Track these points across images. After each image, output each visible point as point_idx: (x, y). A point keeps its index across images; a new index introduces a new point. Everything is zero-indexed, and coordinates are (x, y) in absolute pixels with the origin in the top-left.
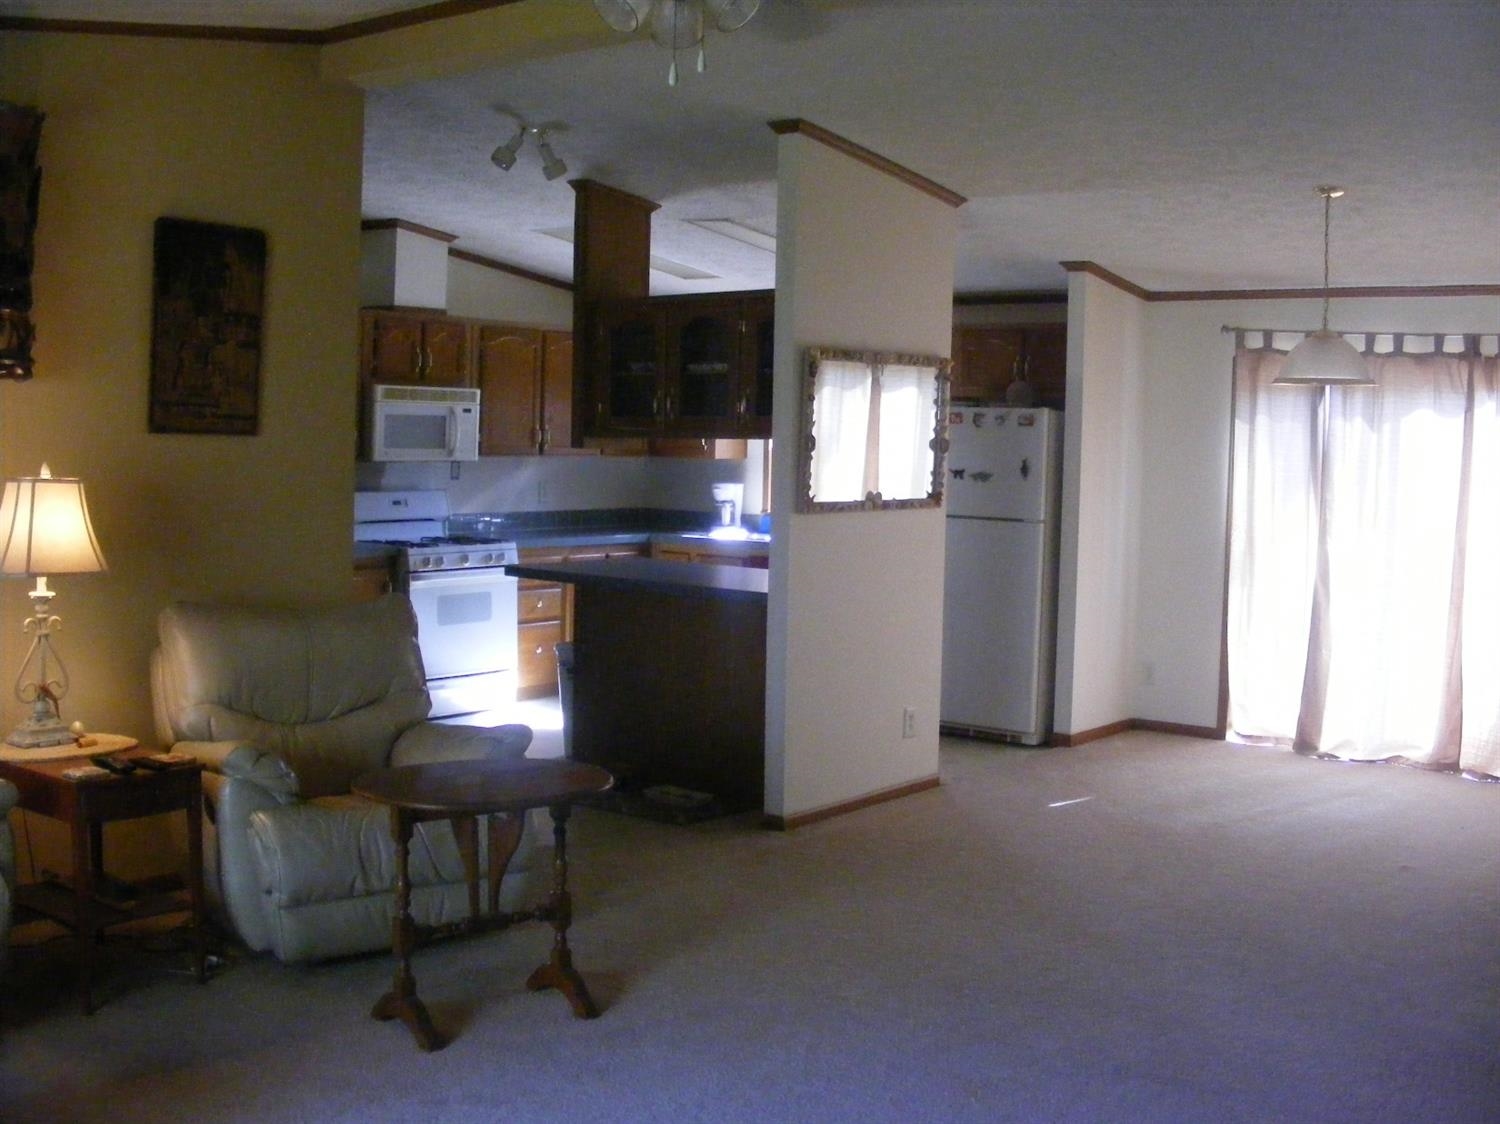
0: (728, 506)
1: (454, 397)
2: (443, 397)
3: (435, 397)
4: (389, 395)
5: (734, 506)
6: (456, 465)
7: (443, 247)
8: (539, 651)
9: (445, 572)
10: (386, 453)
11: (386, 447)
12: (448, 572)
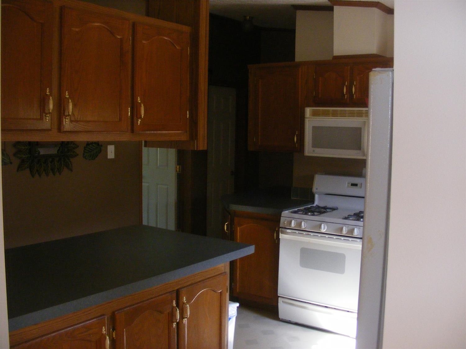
2: (359, 114)
4: (316, 114)
9: (307, 233)
10: (314, 151)
11: (312, 147)
12: (310, 233)
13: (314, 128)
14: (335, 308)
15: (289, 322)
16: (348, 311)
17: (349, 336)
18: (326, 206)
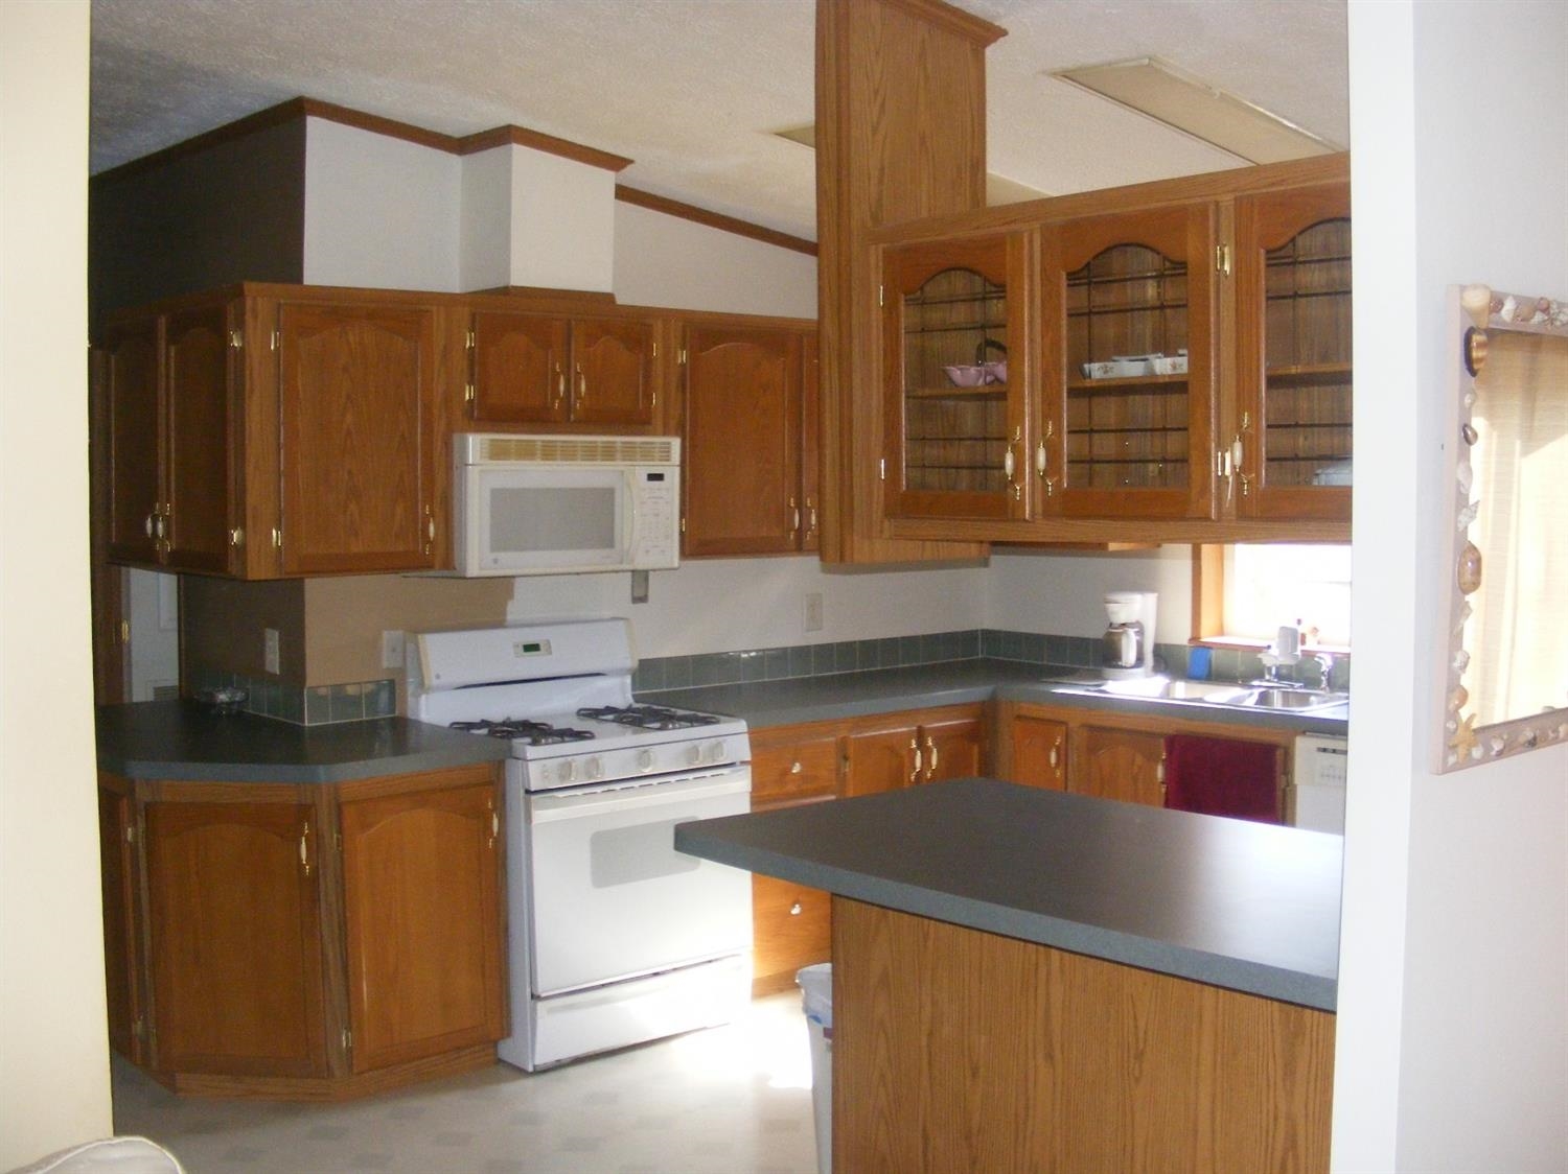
0: (1131, 632)
1: (629, 453)
2: (609, 453)
3: (591, 453)
4: (498, 453)
5: (1141, 633)
6: (641, 578)
7: (607, 179)
8: (796, 910)
9: (606, 788)
10: (496, 561)
11: (493, 549)
12: (612, 787)
13: (497, 494)
14: (675, 969)
15: (558, 1064)
16: (710, 962)
17: (705, 1028)
18: (509, 718)
